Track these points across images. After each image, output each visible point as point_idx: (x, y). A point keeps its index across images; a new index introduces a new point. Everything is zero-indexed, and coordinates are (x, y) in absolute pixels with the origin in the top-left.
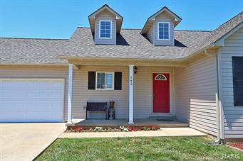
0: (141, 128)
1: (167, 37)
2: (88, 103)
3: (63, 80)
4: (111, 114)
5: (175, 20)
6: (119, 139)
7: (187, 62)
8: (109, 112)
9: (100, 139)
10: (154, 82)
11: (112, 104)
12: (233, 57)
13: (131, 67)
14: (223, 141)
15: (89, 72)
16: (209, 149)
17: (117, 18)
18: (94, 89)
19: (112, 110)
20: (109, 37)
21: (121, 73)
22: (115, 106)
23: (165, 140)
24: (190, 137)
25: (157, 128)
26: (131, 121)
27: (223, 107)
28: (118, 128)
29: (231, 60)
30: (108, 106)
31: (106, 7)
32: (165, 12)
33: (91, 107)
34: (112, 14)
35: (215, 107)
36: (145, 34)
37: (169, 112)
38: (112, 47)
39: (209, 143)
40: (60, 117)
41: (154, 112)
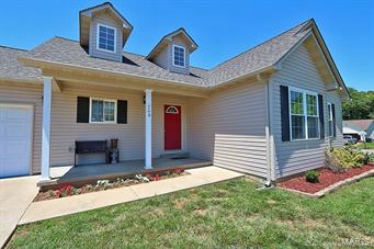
1: (182, 64)
2: (77, 143)
3: (30, 107)
4: (114, 156)
5: (191, 46)
8: (111, 153)
10: (166, 116)
11: (115, 142)
13: (149, 92)
14: (273, 183)
15: (79, 98)
17: (124, 26)
18: (87, 122)
19: (114, 150)
20: (112, 50)
21: (126, 102)
22: (120, 145)
26: (149, 165)
29: (279, 89)
30: (109, 145)
31: (108, 6)
32: (180, 35)
33: (82, 148)
37: (180, 148)
38: (119, 64)
40: (25, 165)
41: (166, 149)
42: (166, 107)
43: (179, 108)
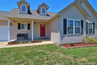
0: (36, 42)
1: (45, 13)
2: (18, 34)
5: (47, 8)
6: (26, 47)
7: (50, 21)
8: (26, 37)
9: (19, 47)
10: (41, 27)
11: (27, 34)
12: (64, 19)
13: (32, 22)
14: (60, 45)
15: (18, 23)
16: (56, 48)
17: (28, 5)
18: (20, 29)
19: (27, 36)
20: (25, 11)
21: (30, 24)
23: (43, 46)
24: (51, 44)
25: (41, 42)
26: (32, 40)
27: (60, 34)
28: (28, 42)
29: (63, 20)
30: (25, 35)
32: (44, 5)
34: (26, 3)
35: (58, 35)
36: (38, 12)
37: (45, 36)
38: (26, 15)
39: (56, 46)
41: (41, 36)
42: (41, 25)
43: (45, 25)
